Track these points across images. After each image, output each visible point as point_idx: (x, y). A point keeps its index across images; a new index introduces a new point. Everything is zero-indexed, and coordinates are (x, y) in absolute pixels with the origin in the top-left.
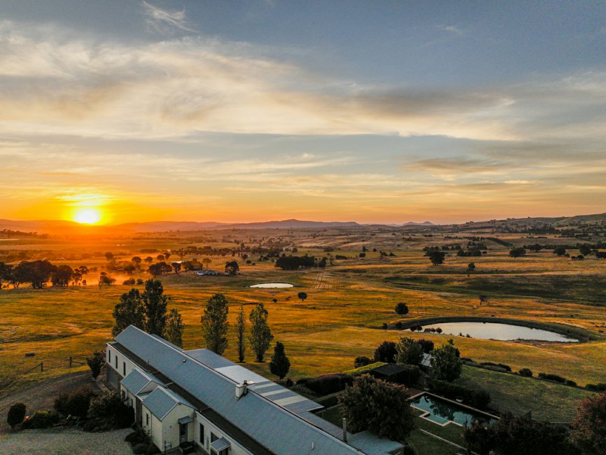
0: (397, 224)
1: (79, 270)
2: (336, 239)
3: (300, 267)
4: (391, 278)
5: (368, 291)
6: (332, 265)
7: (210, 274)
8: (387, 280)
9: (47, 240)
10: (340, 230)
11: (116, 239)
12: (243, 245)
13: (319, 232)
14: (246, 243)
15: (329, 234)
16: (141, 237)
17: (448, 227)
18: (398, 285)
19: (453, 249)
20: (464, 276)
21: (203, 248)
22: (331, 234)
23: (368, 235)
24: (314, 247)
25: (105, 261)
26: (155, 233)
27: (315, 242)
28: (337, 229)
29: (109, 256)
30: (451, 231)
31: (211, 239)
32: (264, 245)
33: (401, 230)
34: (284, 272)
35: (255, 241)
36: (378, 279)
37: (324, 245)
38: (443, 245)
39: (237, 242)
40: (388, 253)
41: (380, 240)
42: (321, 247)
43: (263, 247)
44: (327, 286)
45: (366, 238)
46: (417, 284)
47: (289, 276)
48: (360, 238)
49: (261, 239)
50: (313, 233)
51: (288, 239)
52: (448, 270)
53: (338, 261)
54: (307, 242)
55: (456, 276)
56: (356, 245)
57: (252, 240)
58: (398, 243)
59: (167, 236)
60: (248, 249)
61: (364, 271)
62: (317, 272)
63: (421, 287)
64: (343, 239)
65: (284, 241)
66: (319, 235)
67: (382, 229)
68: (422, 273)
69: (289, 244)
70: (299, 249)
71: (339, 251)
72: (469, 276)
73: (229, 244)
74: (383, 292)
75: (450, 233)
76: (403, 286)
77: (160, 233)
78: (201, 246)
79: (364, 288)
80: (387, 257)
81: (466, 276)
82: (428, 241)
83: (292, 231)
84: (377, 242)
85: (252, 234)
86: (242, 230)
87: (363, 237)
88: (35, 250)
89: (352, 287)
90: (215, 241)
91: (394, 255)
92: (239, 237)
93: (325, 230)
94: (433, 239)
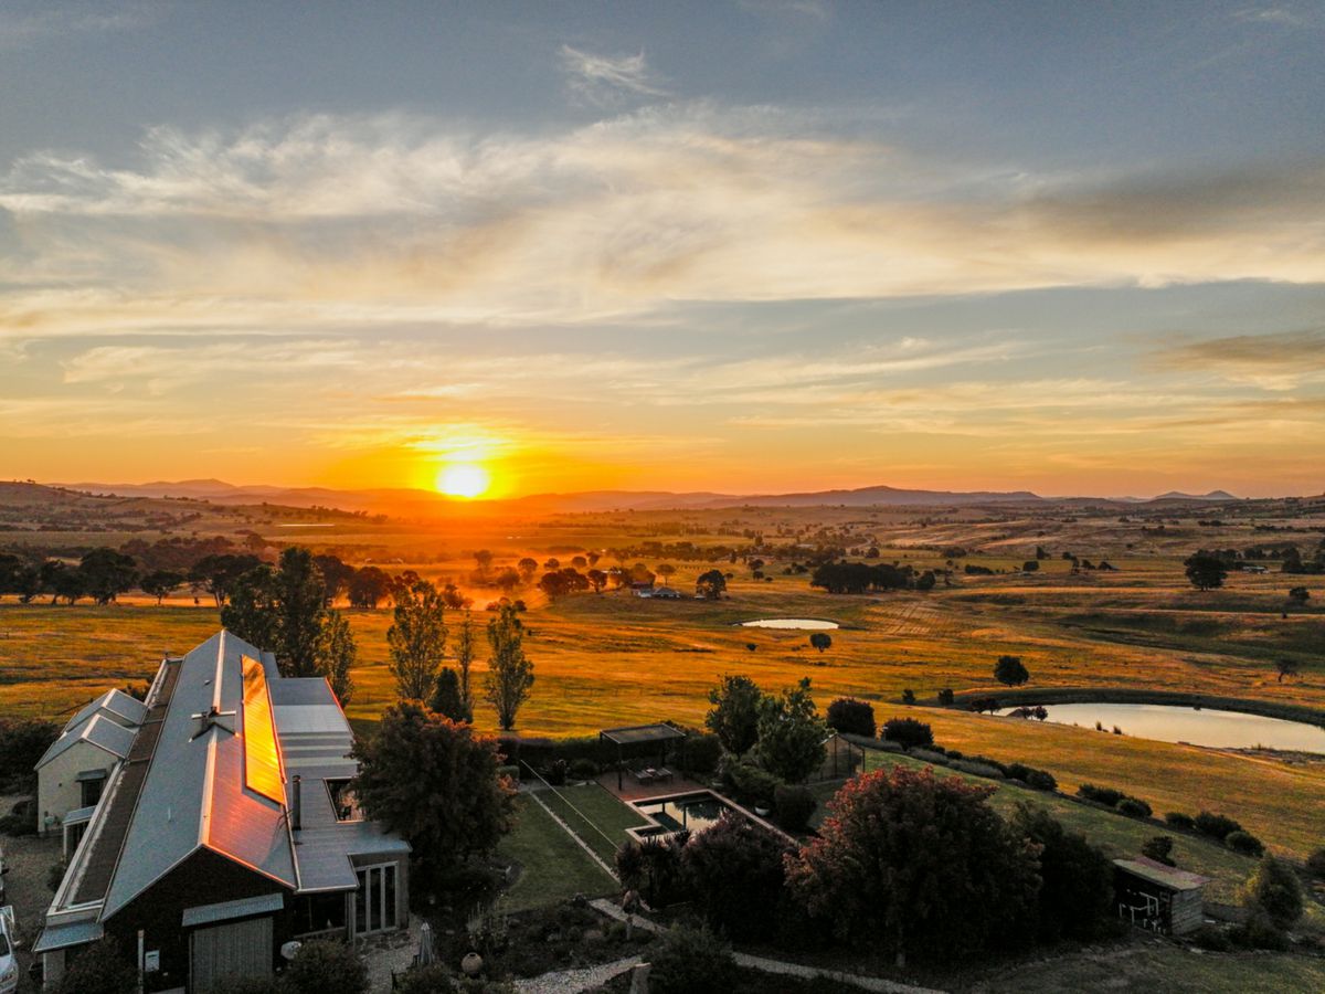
0: (1139, 497)
1: (404, 578)
2: (974, 530)
3: (871, 586)
4: (1080, 618)
5: (1009, 643)
6: (949, 586)
7: (666, 596)
8: (1067, 622)
9: (385, 526)
10: (989, 509)
11: (508, 525)
12: (759, 541)
13: (938, 513)
14: (768, 537)
15: (961, 518)
16: (557, 522)
17: (1271, 505)
18: (1095, 633)
19: (1275, 556)
20: (1273, 618)
21: (675, 545)
22: (966, 519)
23: (1057, 521)
24: (920, 548)
25: (471, 566)
26: (584, 514)
27: (926, 537)
28: (983, 508)
29: (483, 557)
30: (1278, 512)
31: (695, 528)
32: (807, 541)
33: (1147, 511)
34: (830, 596)
35: (789, 532)
36: (1048, 619)
37: (944, 543)
38: (1250, 546)
39: (749, 535)
40: (1097, 564)
41: (1082, 534)
42: (937, 548)
43: (802, 546)
44: (916, 629)
45: (1049, 527)
46: (1144, 632)
47: (838, 607)
48: (1034, 528)
49: (804, 528)
50: (924, 517)
51: (862, 528)
52: (1235, 602)
53: (968, 578)
54: (905, 535)
55: (1250, 617)
56: (1021, 545)
57: (783, 531)
58: (1130, 539)
59: (609, 521)
60: (768, 551)
61: (1019, 600)
62: (906, 600)
63: (1152, 639)
64: (992, 529)
65: (853, 532)
66: (939, 522)
67: (1095, 508)
68: (1162, 607)
69: (865, 541)
70: (882, 552)
71: (977, 556)
72: (1285, 617)
73: (733, 538)
74: (1046, 646)
75: (1277, 517)
76: (1107, 635)
77: (596, 515)
78: (669, 542)
79: (1002, 637)
80: (1091, 572)
81: (1278, 616)
82: (1209, 536)
83: (875, 511)
84: (1075, 537)
85: (784, 517)
86: (766, 509)
87: (1040, 526)
88: (358, 546)
89: (976, 633)
90: (703, 532)
91: (1110, 568)
92: (756, 524)
93: (955, 511)
94: (1224, 532)
